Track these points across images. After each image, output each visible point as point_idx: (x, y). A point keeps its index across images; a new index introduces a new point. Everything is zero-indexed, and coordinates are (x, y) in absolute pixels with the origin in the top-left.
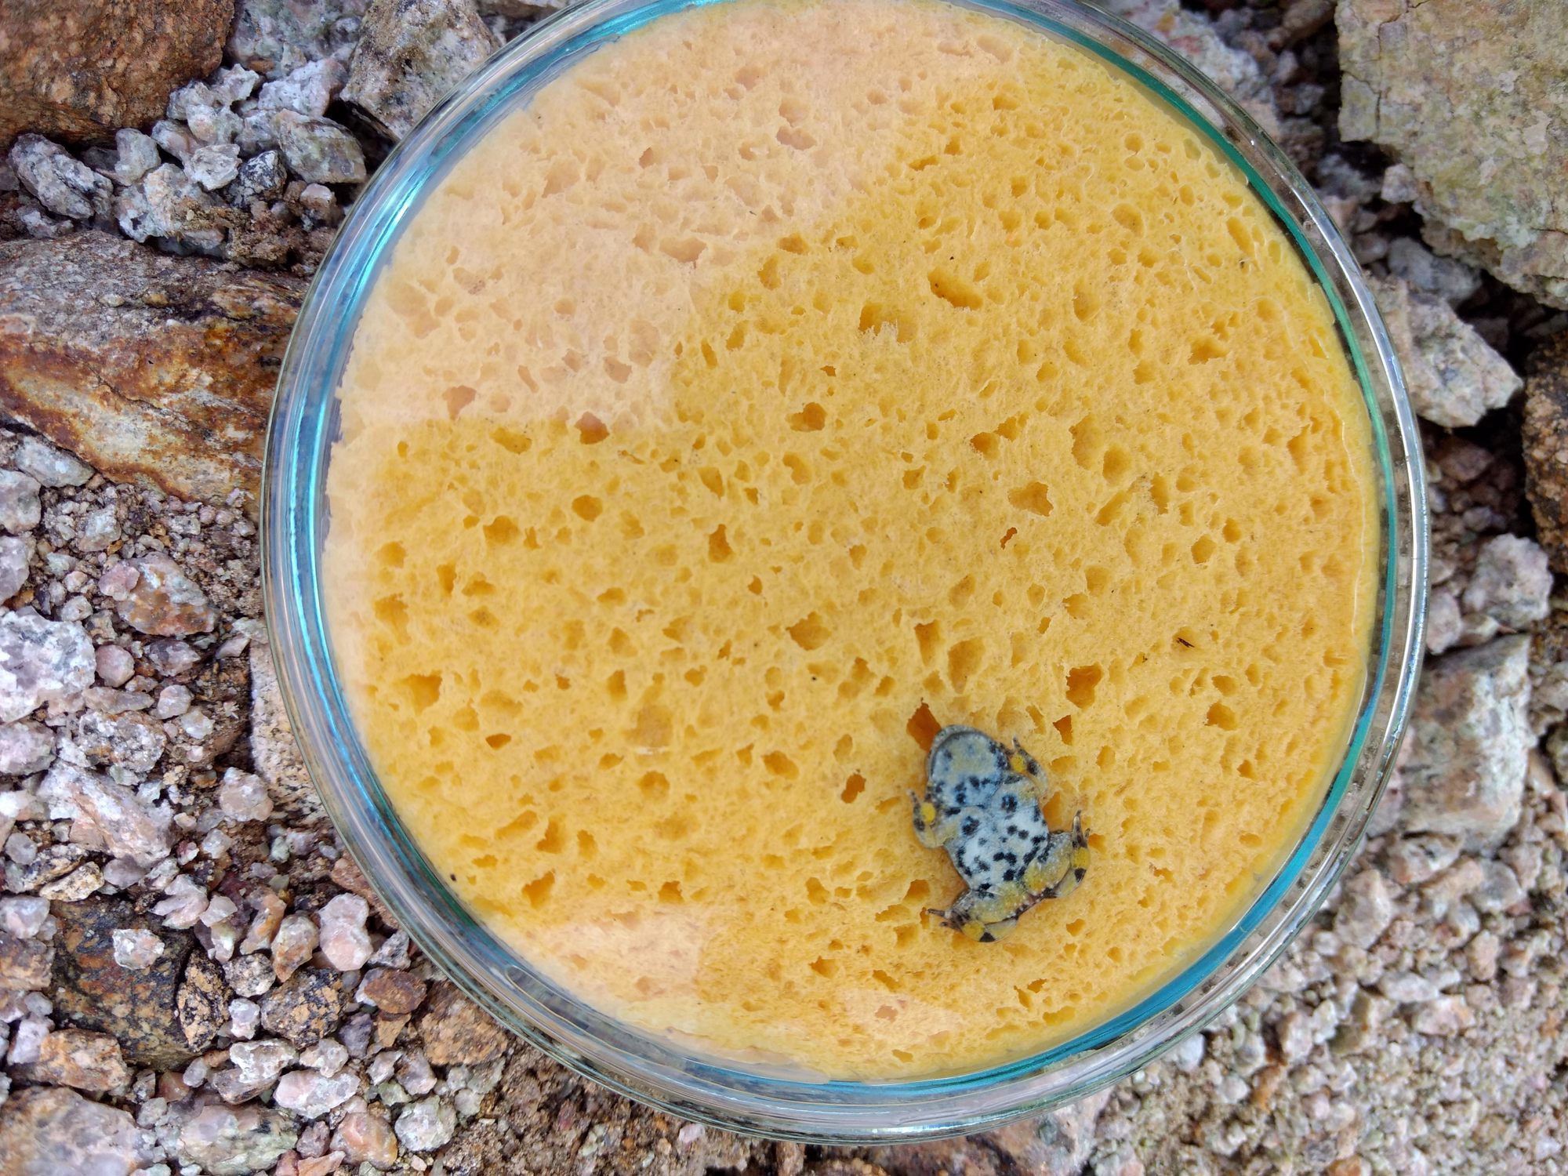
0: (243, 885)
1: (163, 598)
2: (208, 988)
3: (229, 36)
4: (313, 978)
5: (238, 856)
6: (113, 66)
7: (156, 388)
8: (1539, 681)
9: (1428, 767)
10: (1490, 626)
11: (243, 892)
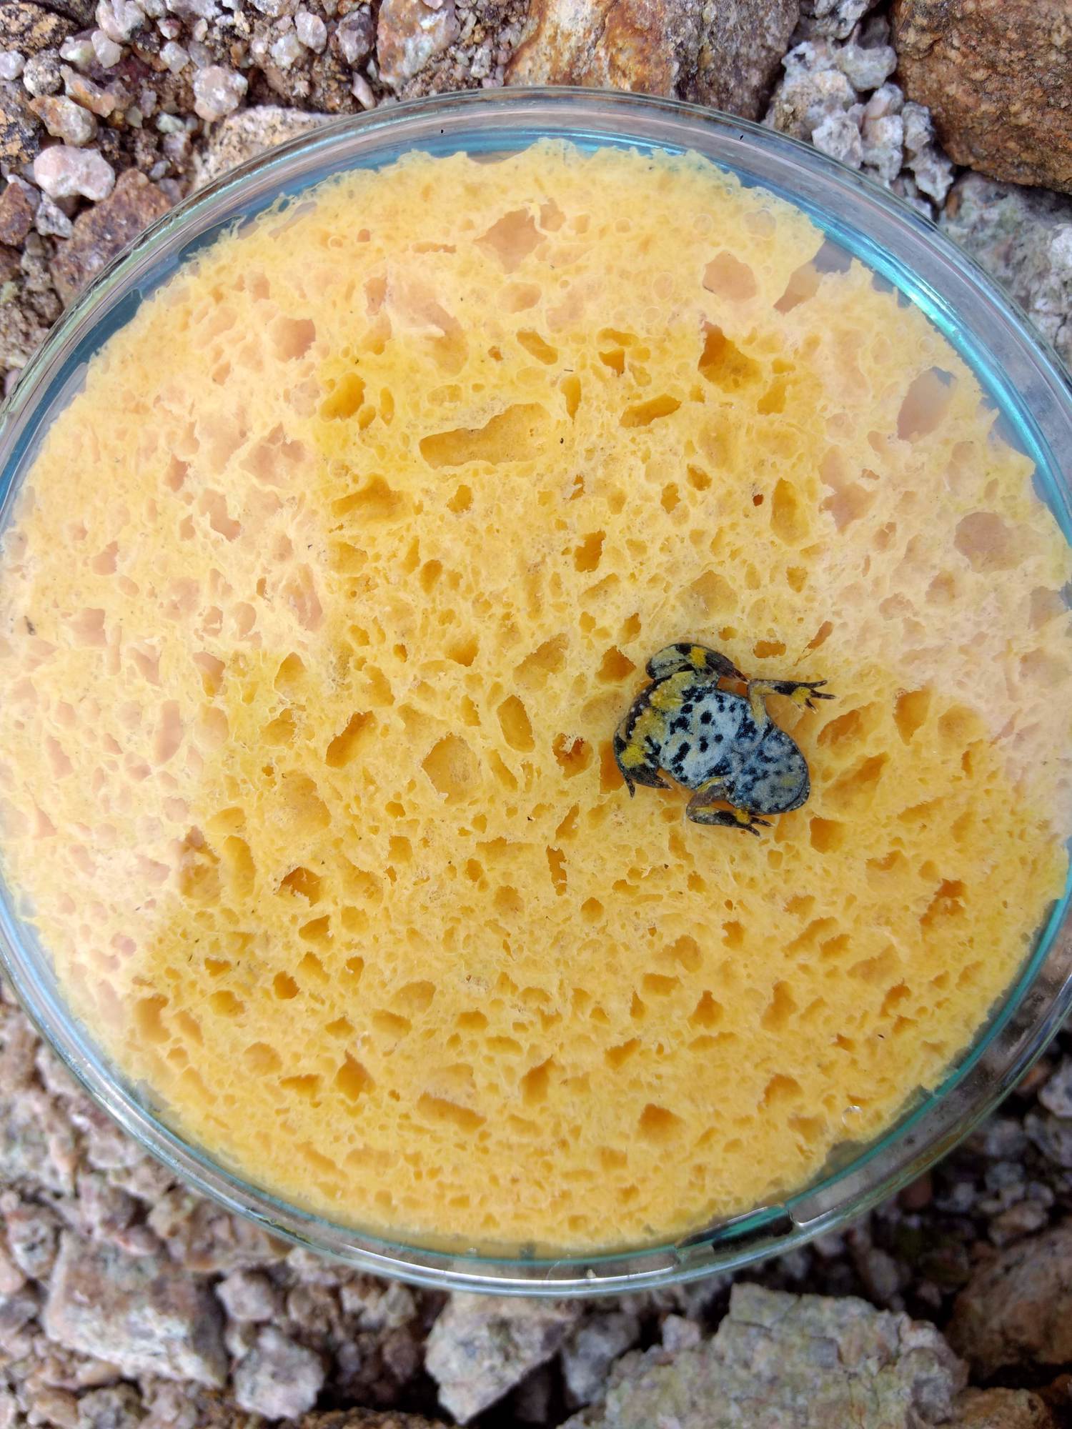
0: (135, 80)
1: (411, 30)
2: (36, 32)
3: (983, 175)
4: (30, 133)
5: (163, 80)
6: (953, 47)
7: (615, 44)
8: (181, 1389)
9: (115, 1260)
10: (237, 1347)
11: (127, 78)
